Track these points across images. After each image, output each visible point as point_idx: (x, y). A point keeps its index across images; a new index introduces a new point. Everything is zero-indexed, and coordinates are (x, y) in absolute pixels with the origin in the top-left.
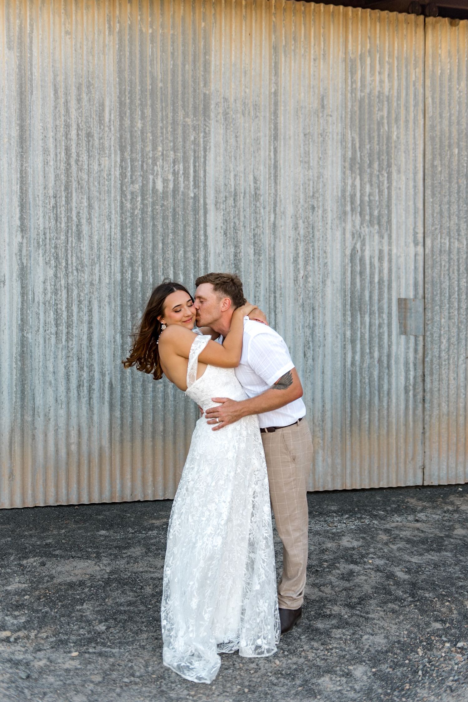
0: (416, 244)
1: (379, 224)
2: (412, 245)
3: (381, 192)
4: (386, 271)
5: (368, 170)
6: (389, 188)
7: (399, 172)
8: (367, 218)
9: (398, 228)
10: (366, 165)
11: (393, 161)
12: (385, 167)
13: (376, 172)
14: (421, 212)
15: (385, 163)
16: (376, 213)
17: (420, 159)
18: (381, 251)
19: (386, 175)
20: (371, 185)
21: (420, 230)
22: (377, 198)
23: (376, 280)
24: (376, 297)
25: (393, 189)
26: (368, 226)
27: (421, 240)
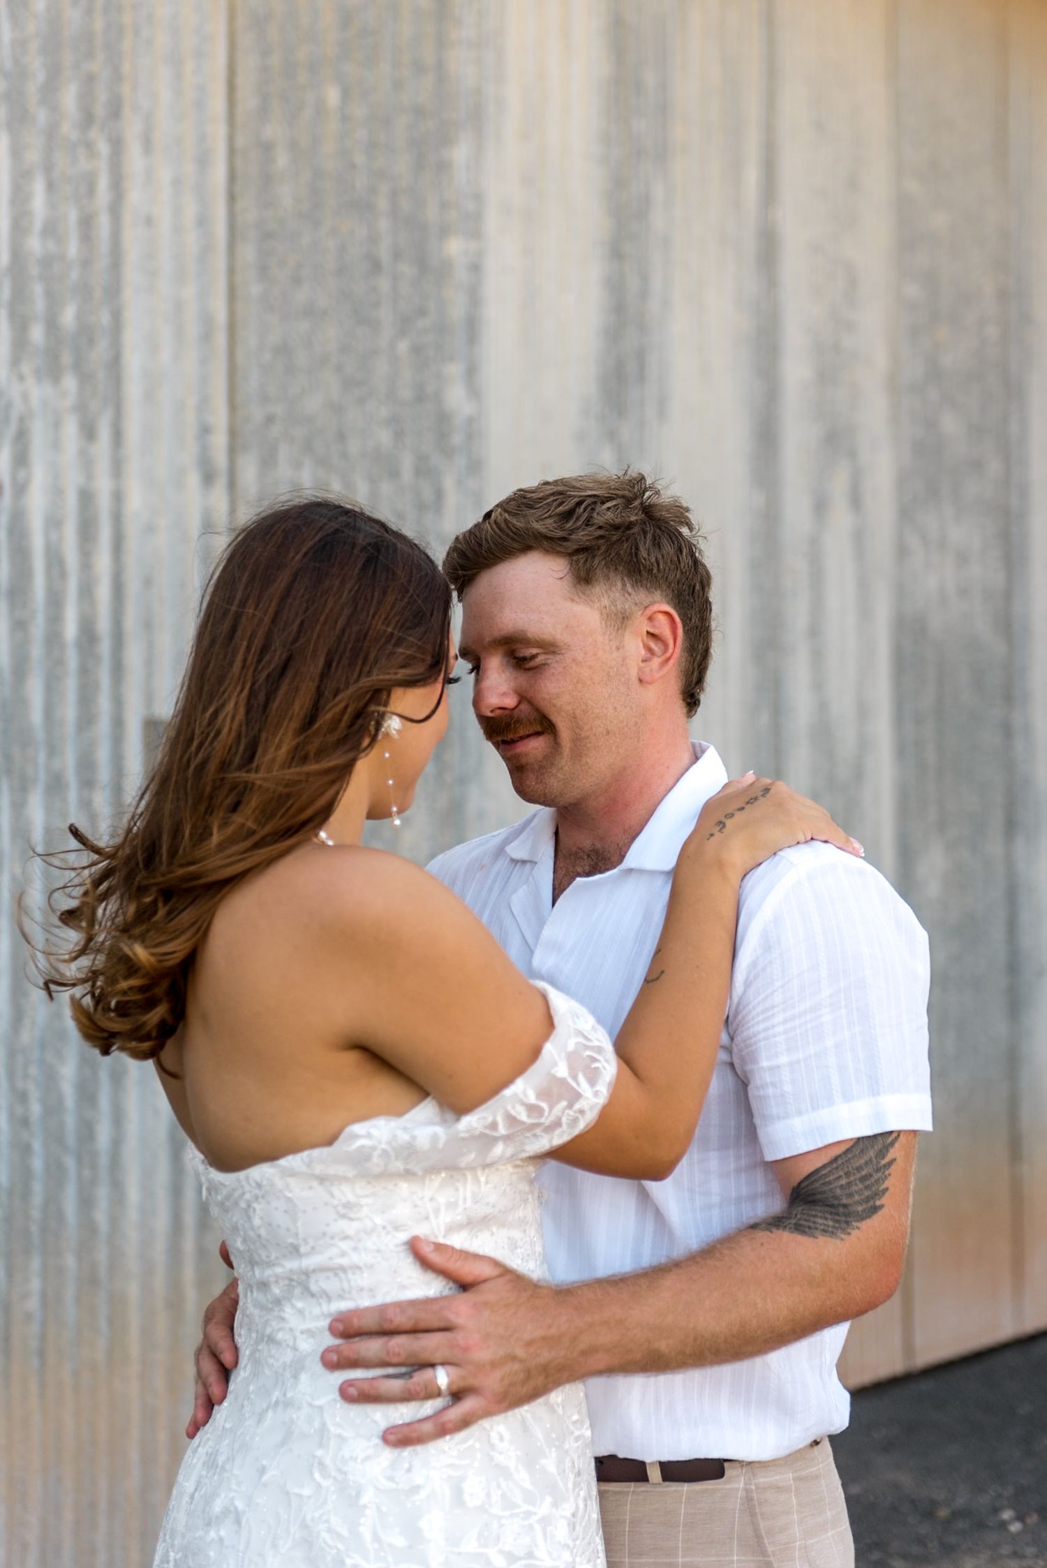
0: (208, 478)
1: (79, 366)
2: (193, 479)
3: (87, 222)
4: (103, 592)
5: (42, 116)
6: (116, 210)
7: (148, 145)
8: (37, 333)
9: (149, 396)
10: (32, 88)
11: (126, 89)
12: (100, 111)
13: (68, 129)
14: (221, 339)
15: (102, 96)
16: (68, 316)
17: (218, 104)
18: (86, 498)
19: (103, 148)
20: (51, 187)
21: (220, 418)
22: (73, 249)
23: (71, 629)
24: (69, 712)
25: (128, 218)
26: (37, 373)
27: (221, 459)
